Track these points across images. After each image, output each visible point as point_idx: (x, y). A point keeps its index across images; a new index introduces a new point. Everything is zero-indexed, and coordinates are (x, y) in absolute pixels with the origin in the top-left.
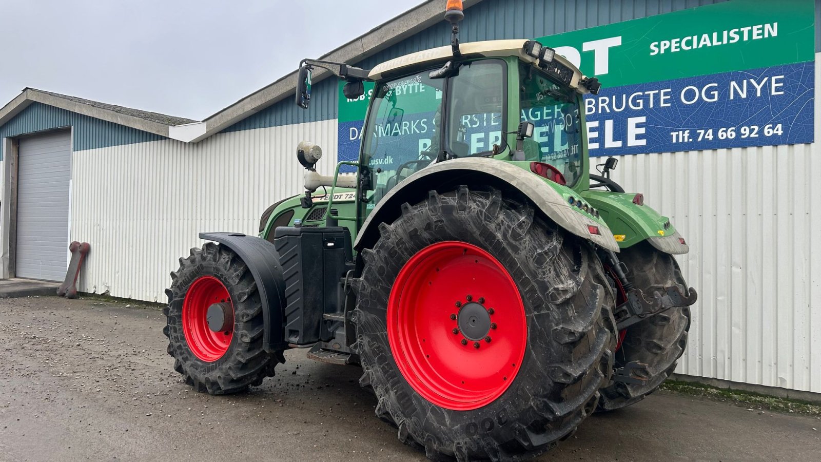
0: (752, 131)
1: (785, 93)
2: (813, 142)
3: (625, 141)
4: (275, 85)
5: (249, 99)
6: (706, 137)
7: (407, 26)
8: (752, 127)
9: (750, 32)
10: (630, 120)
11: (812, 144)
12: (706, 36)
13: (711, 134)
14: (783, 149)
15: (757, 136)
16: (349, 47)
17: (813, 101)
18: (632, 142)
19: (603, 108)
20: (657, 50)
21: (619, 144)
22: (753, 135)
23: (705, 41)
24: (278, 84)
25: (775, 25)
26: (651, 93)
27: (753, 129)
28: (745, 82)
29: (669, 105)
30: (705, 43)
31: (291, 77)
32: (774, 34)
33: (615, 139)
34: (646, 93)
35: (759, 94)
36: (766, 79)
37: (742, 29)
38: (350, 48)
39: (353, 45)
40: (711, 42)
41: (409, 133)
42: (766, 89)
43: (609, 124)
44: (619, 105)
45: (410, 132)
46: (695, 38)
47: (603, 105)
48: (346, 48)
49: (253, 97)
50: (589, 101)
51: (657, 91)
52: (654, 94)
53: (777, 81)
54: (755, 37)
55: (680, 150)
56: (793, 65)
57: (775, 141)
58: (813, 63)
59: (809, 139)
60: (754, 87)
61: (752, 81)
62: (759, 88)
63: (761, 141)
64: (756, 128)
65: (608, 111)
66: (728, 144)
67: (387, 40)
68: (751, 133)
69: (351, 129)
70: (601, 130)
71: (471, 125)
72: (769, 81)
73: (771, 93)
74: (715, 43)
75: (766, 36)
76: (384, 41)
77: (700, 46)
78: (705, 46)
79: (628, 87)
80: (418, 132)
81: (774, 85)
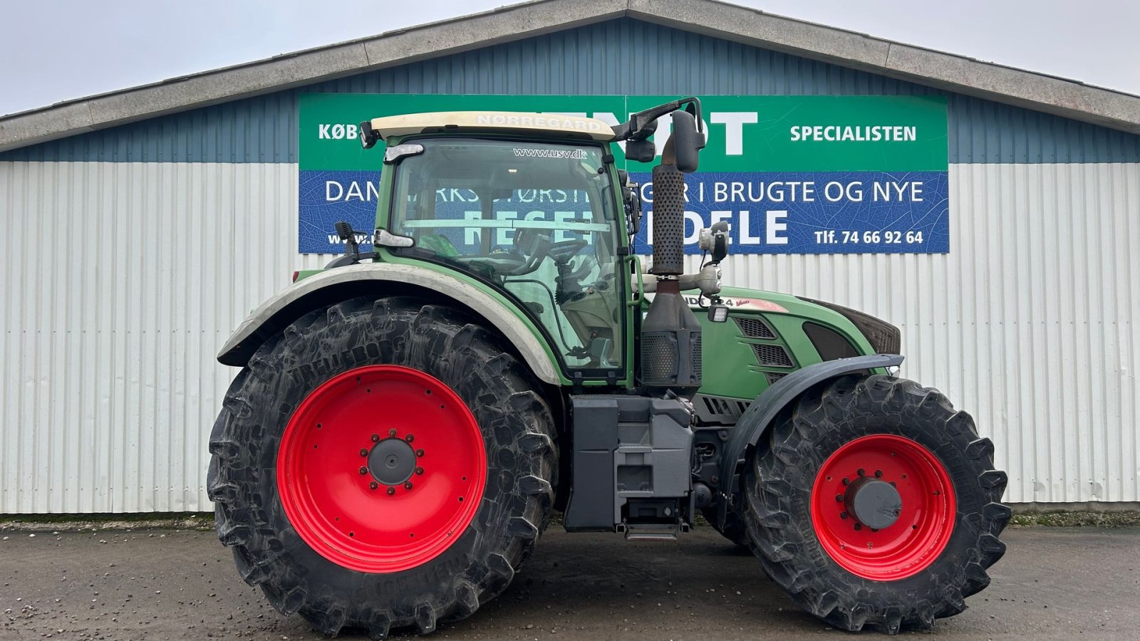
0: (895, 236)
1: (924, 200)
2: (949, 252)
3: (763, 238)
4: (159, 89)
5: (85, 104)
6: (852, 239)
7: (454, 41)
8: (895, 233)
9: (891, 132)
10: (769, 213)
11: (948, 254)
12: (848, 128)
13: (856, 237)
14: (923, 257)
15: (900, 242)
16: (339, 52)
17: (947, 211)
18: (772, 239)
19: (737, 195)
20: (798, 136)
21: (756, 241)
22: (896, 241)
23: (848, 133)
24: (165, 87)
25: (914, 128)
26: (793, 184)
27: (897, 235)
28: (888, 184)
29: (813, 200)
30: (848, 136)
31: (200, 80)
32: (913, 138)
33: (751, 235)
34: (787, 183)
35: (901, 199)
36: (907, 184)
37: (884, 128)
38: (340, 54)
39: (345, 50)
40: (855, 137)
41: (445, 200)
42: (907, 193)
43: (744, 216)
44: (756, 195)
45: (449, 198)
46: (838, 129)
47: (737, 192)
48: (332, 52)
49: (96, 102)
50: (719, 186)
51: (799, 183)
52: (796, 186)
53: (917, 187)
54: (896, 138)
55: (824, 252)
56: (930, 172)
57: (916, 249)
58: (947, 173)
59: (944, 249)
60: (896, 191)
61: (894, 183)
62: (900, 192)
63: (903, 248)
64: (899, 234)
65: (743, 200)
66: (873, 249)
67: (416, 53)
68: (894, 239)
69: (328, 183)
70: (735, 221)
71: (555, 200)
72: (910, 185)
73: (911, 199)
74: (858, 138)
75: (906, 139)
76: (411, 55)
77: (844, 139)
78: (848, 139)
79: (766, 174)
80: (463, 200)
81: (914, 191)
